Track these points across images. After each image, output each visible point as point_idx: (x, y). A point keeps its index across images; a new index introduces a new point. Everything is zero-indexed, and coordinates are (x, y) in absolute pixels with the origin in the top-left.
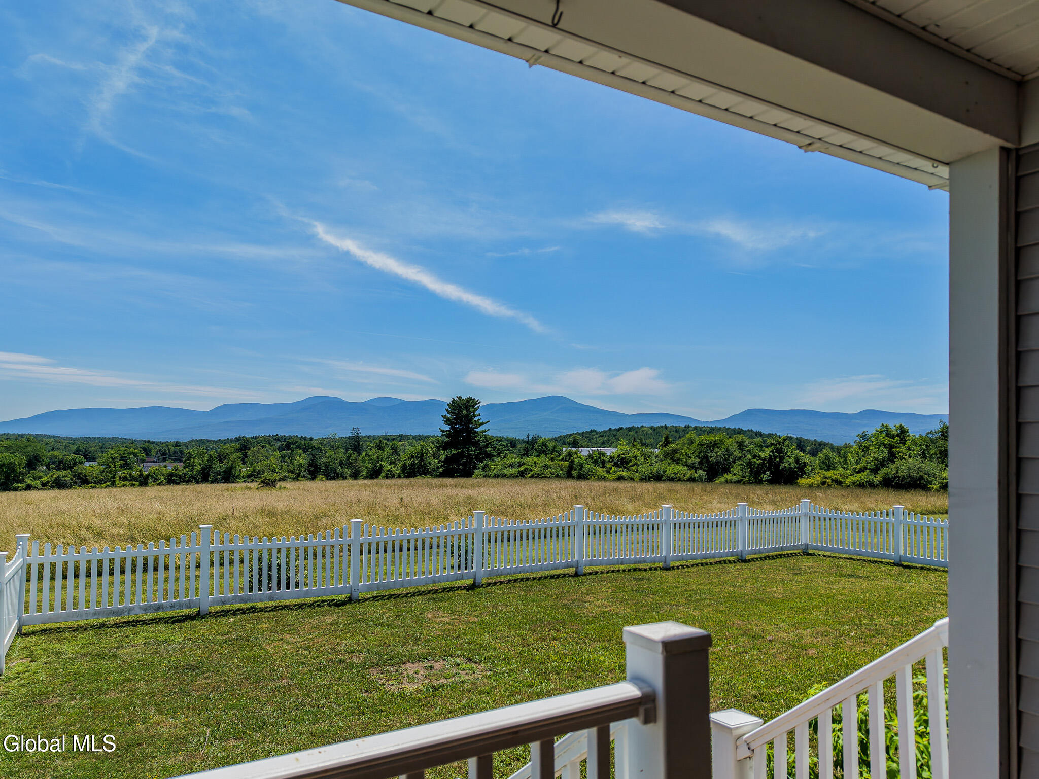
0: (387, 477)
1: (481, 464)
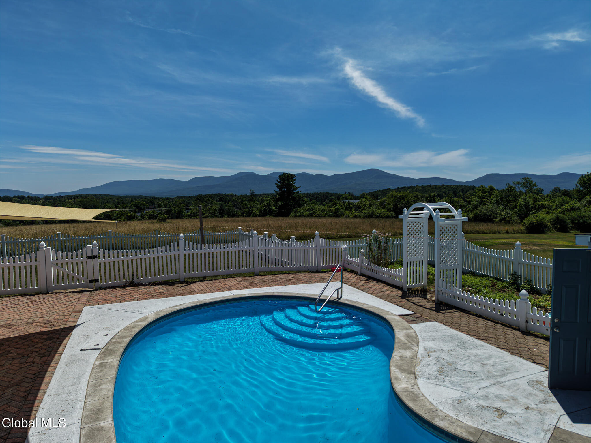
0: (253, 216)
1: (294, 210)
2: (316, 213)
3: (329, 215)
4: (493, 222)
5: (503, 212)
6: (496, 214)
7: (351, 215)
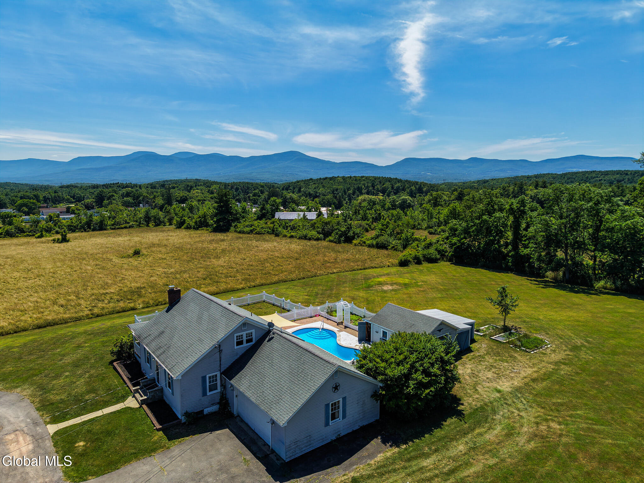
1: (233, 225)
2: (256, 230)
3: (268, 232)
4: (387, 249)
5: (394, 242)
6: (390, 243)
7: (289, 235)
